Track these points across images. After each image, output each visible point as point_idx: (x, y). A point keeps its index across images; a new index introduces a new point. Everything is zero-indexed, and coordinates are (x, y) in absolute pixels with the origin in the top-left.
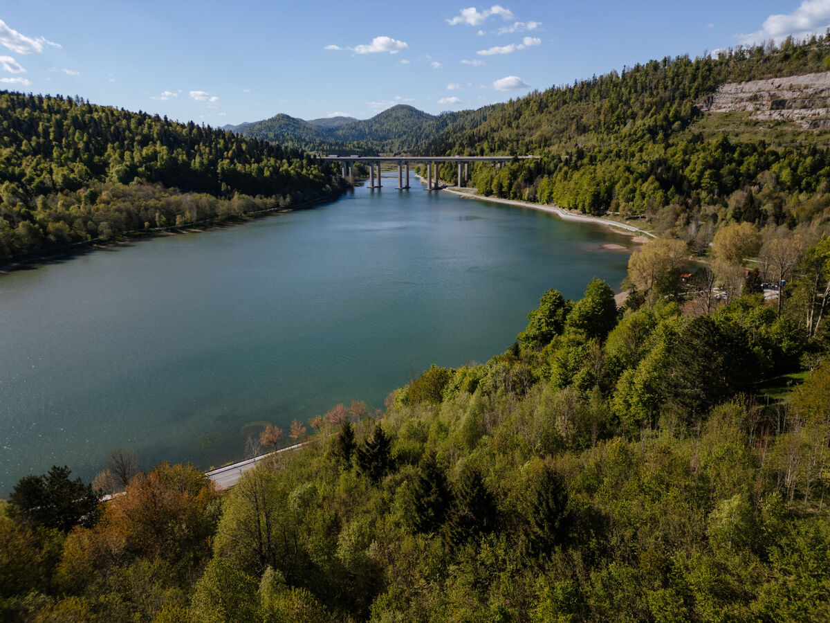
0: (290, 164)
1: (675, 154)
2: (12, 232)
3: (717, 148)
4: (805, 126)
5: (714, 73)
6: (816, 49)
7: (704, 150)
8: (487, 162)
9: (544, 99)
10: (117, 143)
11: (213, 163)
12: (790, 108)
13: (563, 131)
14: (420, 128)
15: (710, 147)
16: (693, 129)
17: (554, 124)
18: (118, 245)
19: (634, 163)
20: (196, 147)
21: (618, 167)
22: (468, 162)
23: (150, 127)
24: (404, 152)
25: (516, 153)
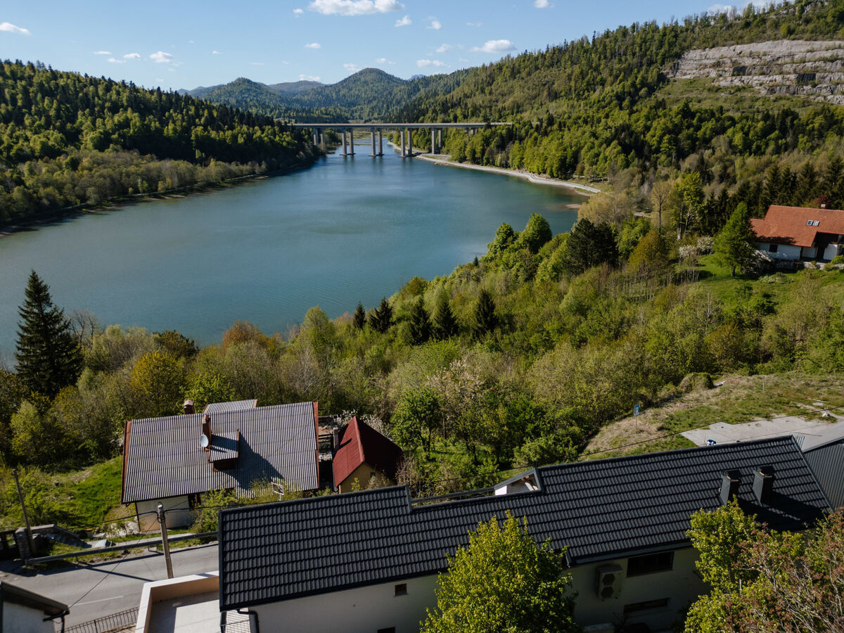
0: (263, 131)
1: (638, 120)
2: (9, 196)
3: (678, 114)
4: (764, 92)
5: (680, 39)
6: (774, 17)
7: (665, 116)
8: (460, 128)
9: (517, 65)
10: (88, 110)
11: (187, 130)
12: (750, 74)
13: (535, 97)
14: (391, 94)
15: (671, 113)
16: (659, 95)
17: (526, 90)
18: (105, 210)
19: (600, 129)
20: (167, 114)
21: (584, 133)
22: (441, 129)
23: (118, 93)
24: (375, 119)
25: (489, 119)
